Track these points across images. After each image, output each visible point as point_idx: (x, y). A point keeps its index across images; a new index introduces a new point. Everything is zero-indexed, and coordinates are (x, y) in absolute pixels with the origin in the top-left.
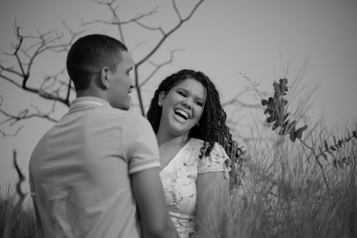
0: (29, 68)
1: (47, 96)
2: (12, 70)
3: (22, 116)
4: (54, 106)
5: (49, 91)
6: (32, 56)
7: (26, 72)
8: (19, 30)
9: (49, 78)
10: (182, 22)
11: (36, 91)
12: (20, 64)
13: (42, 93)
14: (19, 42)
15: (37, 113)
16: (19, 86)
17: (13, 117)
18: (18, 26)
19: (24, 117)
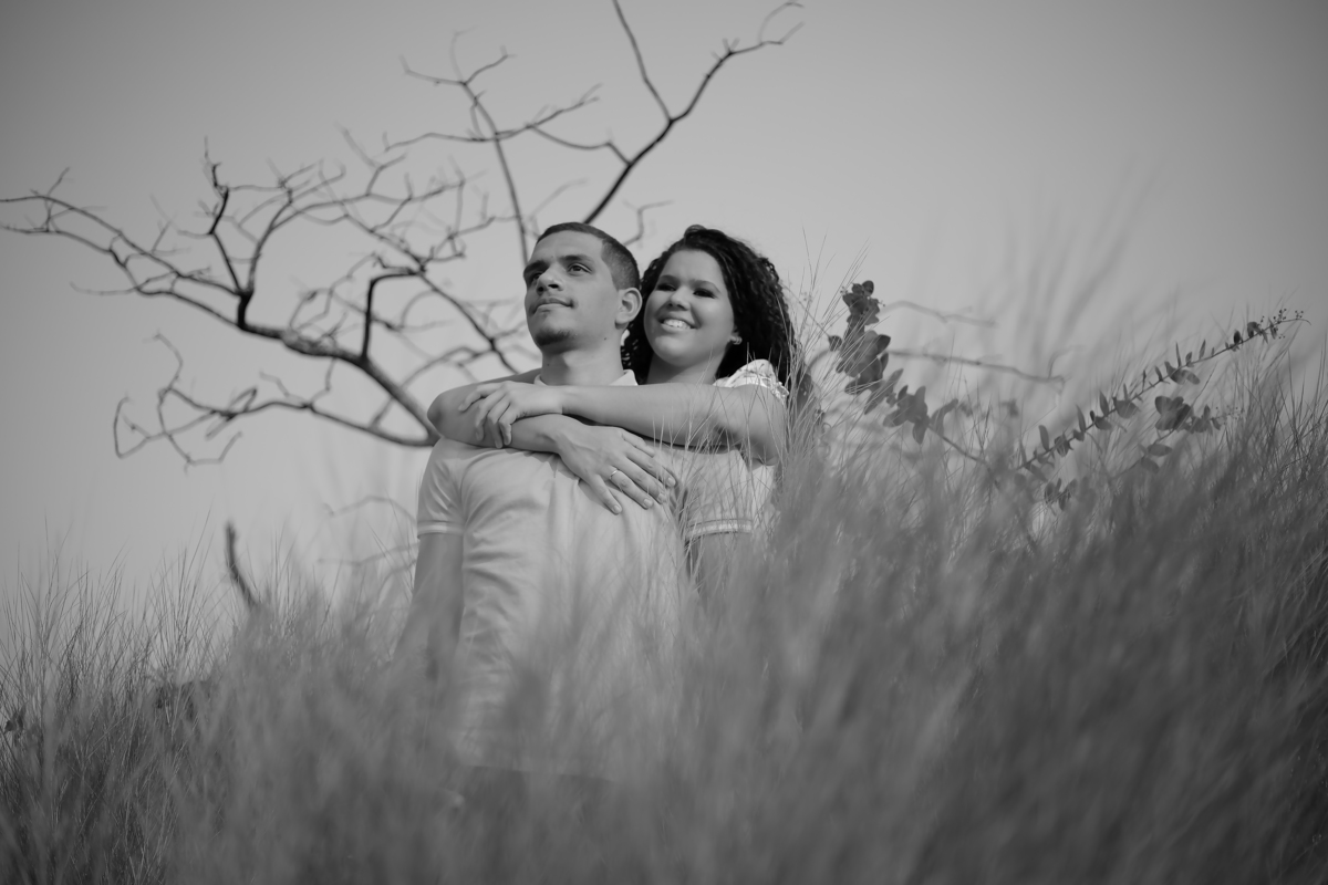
0: (253, 269)
1: (306, 347)
2: (206, 276)
3: (239, 406)
4: (329, 375)
5: (312, 334)
6: (259, 235)
7: (244, 283)
8: (218, 170)
9: (313, 295)
10: (671, 122)
11: (274, 335)
12: (227, 261)
13: (293, 339)
14: (220, 201)
15: (280, 396)
16: (226, 321)
17: (214, 412)
18: (214, 161)
19: (246, 411)
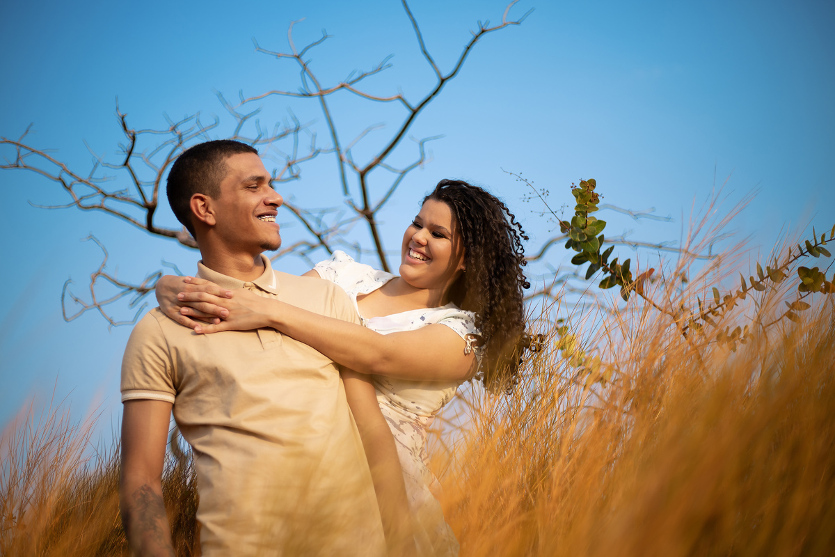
0: (156, 190)
2: (124, 195)
3: (149, 285)
7: (149, 199)
10: (443, 81)
11: (173, 235)
12: (138, 184)
13: (185, 237)
14: (129, 142)
16: (140, 226)
17: (131, 289)
